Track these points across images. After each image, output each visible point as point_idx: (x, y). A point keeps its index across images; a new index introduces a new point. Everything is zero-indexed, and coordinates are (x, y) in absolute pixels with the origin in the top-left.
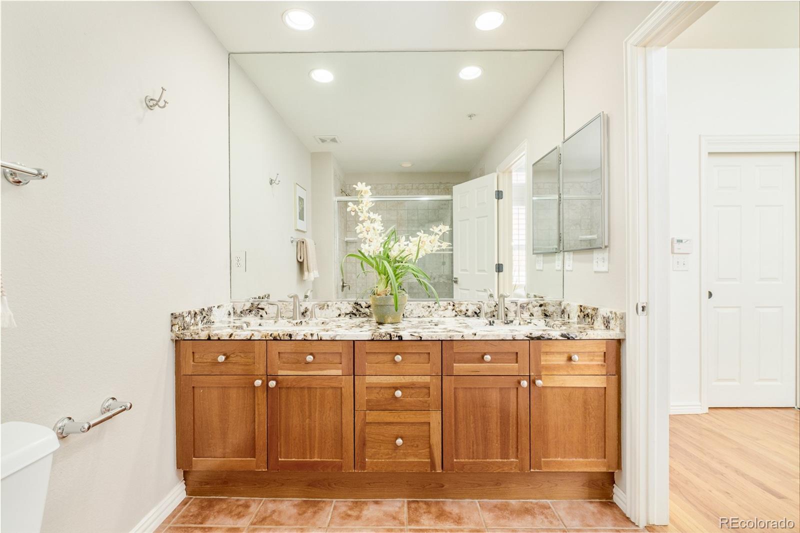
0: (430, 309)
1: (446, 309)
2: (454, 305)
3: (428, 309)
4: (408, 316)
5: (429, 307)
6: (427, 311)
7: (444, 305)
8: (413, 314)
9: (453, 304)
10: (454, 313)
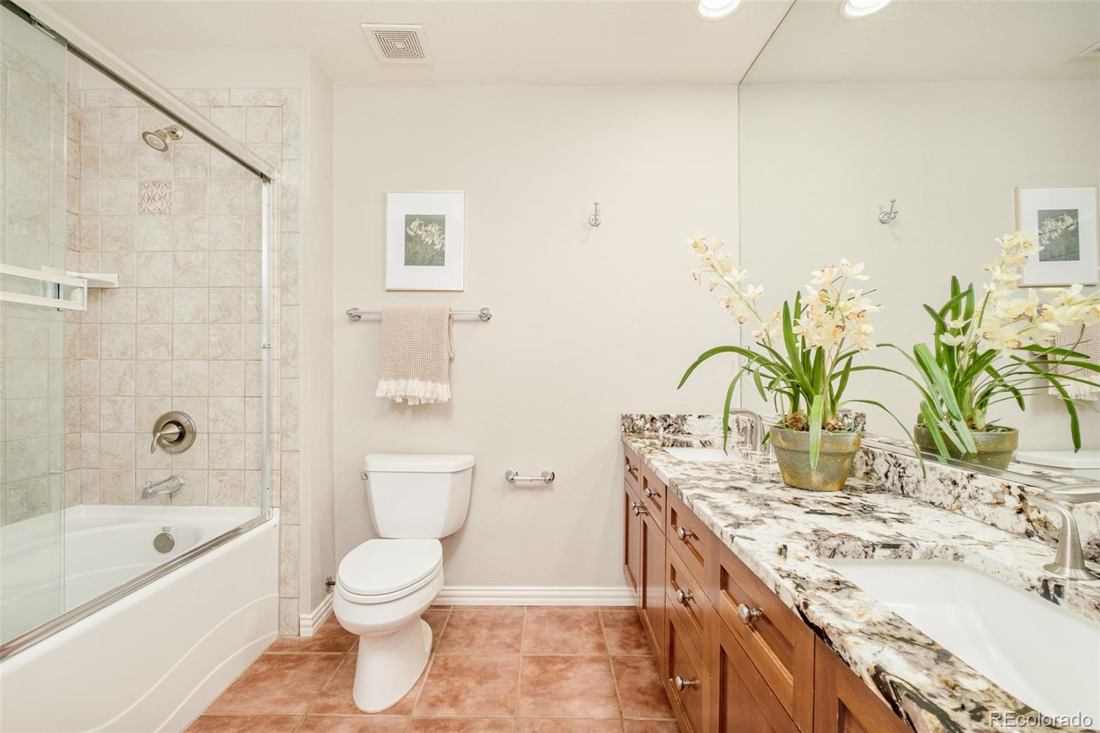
0: (958, 490)
1: (998, 503)
2: (1022, 498)
3: (951, 487)
4: (911, 494)
5: (955, 483)
6: (950, 493)
7: (994, 490)
8: (920, 492)
9: (1019, 492)
10: (1023, 526)
